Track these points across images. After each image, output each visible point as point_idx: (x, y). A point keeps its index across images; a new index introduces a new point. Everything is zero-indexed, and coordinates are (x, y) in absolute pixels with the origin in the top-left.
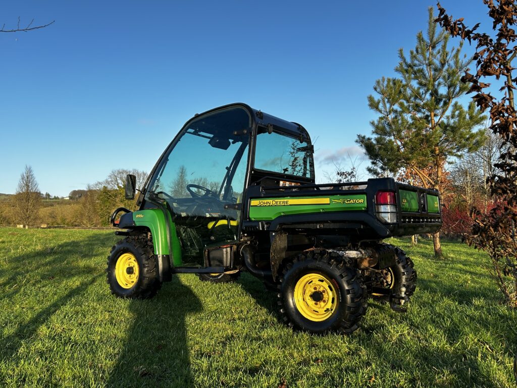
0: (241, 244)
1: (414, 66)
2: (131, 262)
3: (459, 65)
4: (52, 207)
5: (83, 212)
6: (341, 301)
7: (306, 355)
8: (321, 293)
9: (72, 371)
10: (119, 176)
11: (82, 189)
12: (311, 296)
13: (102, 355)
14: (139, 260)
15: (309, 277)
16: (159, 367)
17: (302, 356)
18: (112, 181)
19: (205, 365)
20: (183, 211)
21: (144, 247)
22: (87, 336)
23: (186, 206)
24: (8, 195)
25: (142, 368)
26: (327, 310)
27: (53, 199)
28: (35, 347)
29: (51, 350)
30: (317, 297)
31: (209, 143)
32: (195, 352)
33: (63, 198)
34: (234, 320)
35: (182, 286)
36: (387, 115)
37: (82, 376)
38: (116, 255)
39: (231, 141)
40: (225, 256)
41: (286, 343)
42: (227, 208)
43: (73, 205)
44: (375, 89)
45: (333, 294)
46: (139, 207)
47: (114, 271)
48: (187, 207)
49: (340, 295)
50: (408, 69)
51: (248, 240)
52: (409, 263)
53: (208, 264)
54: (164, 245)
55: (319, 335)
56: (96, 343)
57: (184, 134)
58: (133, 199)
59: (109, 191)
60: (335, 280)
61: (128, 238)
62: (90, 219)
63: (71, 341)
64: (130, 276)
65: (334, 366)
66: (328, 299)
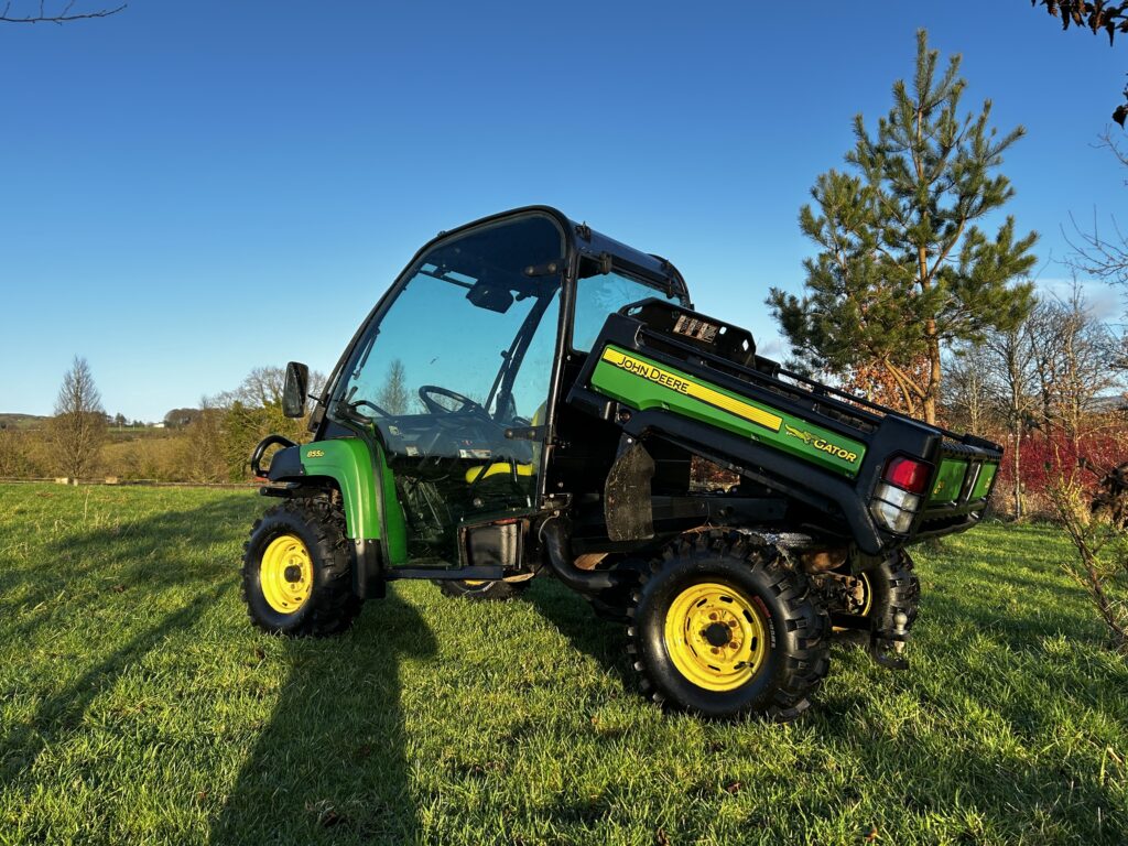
0: (541, 517)
1: (888, 151)
2: (294, 556)
3: (982, 150)
4: (129, 443)
5: (191, 453)
6: (774, 645)
7: (703, 770)
8: (727, 628)
9: (158, 813)
10: (266, 380)
11: (191, 407)
12: (703, 633)
13: (230, 770)
14: (311, 551)
15: (700, 591)
16: (363, 804)
17: (695, 773)
18: (252, 391)
19: (472, 796)
20: (410, 444)
21: (325, 522)
22: (196, 723)
23: (417, 432)
24: (39, 418)
25: (325, 806)
26: (741, 665)
27: (132, 426)
28: (74, 751)
29: (110, 760)
30: (718, 635)
31: (468, 296)
32: (446, 763)
33: (151, 425)
34: (527, 685)
35: (406, 606)
36: (837, 251)
37: (181, 826)
38: (262, 540)
39: (515, 293)
40: (504, 542)
41: (651, 741)
42: (512, 438)
43: (171, 439)
44: (814, 193)
45: (755, 630)
46: (314, 435)
47: (258, 575)
48: (418, 436)
49: (773, 633)
50: (875, 158)
51: (555, 509)
52: (904, 561)
53: (466, 559)
54: (368, 517)
55: (724, 722)
56: (217, 740)
57: (414, 275)
58: (300, 415)
59: (247, 412)
60: (761, 597)
61: (290, 501)
62: (207, 469)
63: (158, 735)
64: (293, 587)
65: (774, 798)
66: (743, 640)
